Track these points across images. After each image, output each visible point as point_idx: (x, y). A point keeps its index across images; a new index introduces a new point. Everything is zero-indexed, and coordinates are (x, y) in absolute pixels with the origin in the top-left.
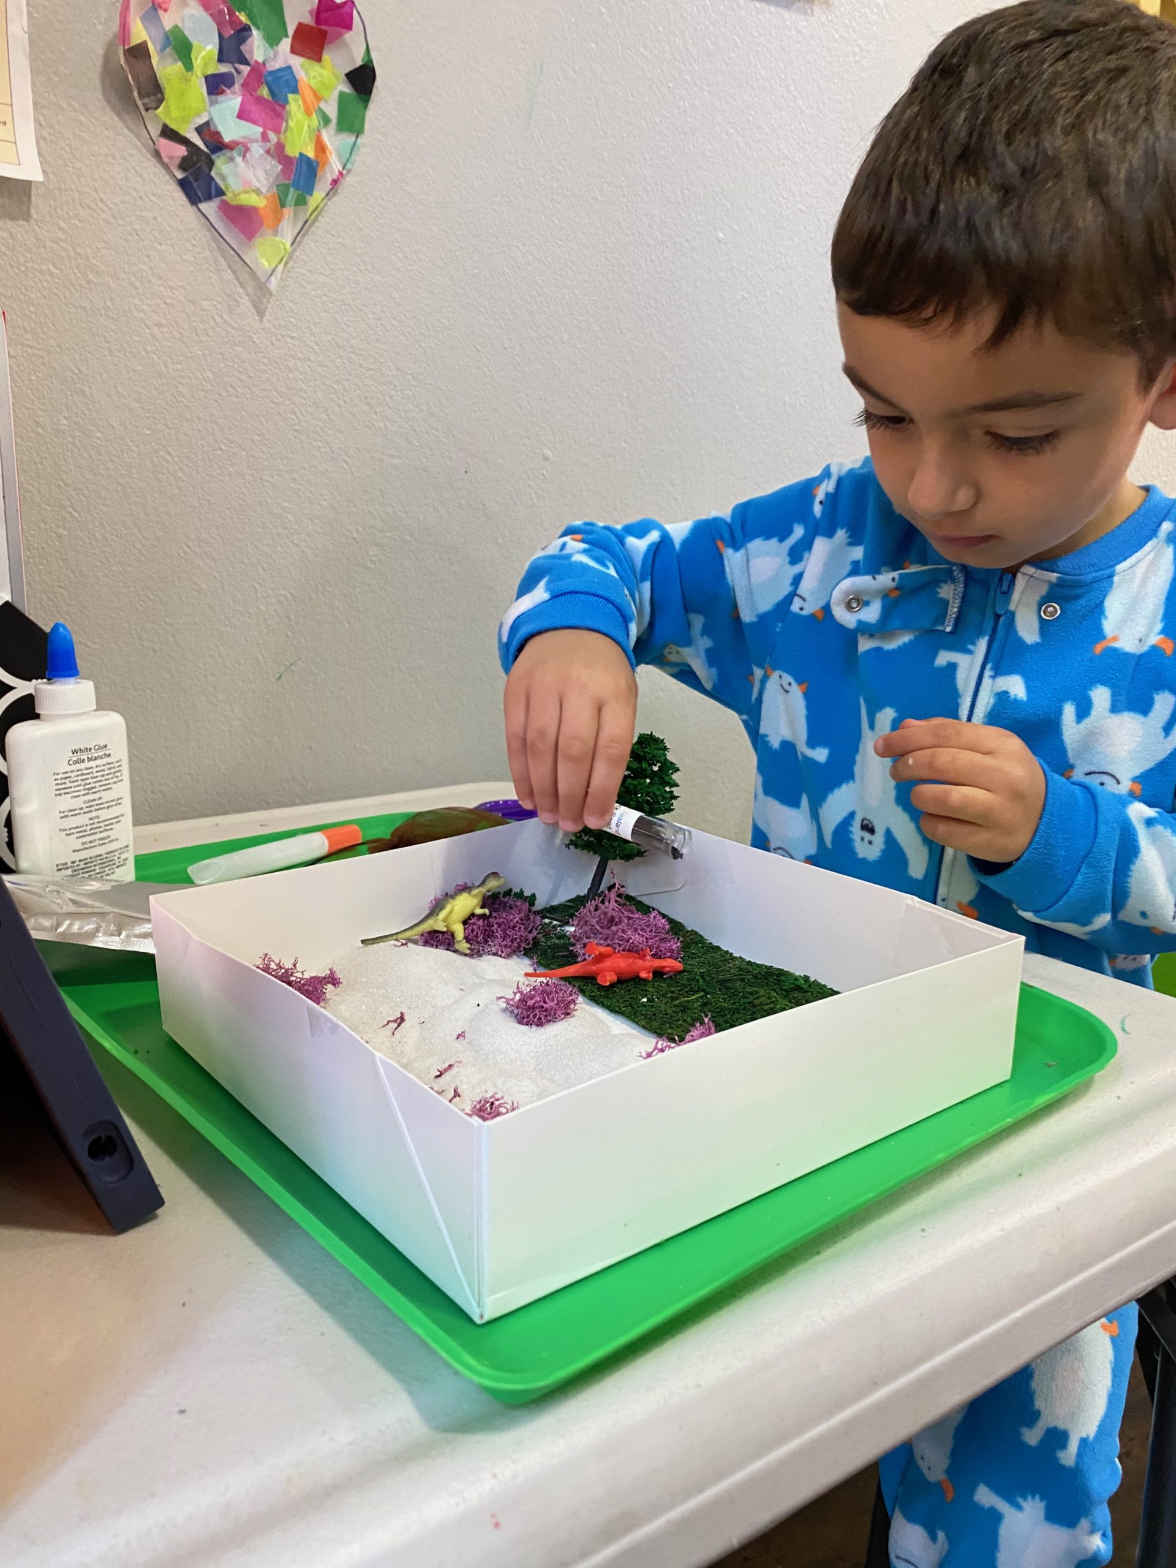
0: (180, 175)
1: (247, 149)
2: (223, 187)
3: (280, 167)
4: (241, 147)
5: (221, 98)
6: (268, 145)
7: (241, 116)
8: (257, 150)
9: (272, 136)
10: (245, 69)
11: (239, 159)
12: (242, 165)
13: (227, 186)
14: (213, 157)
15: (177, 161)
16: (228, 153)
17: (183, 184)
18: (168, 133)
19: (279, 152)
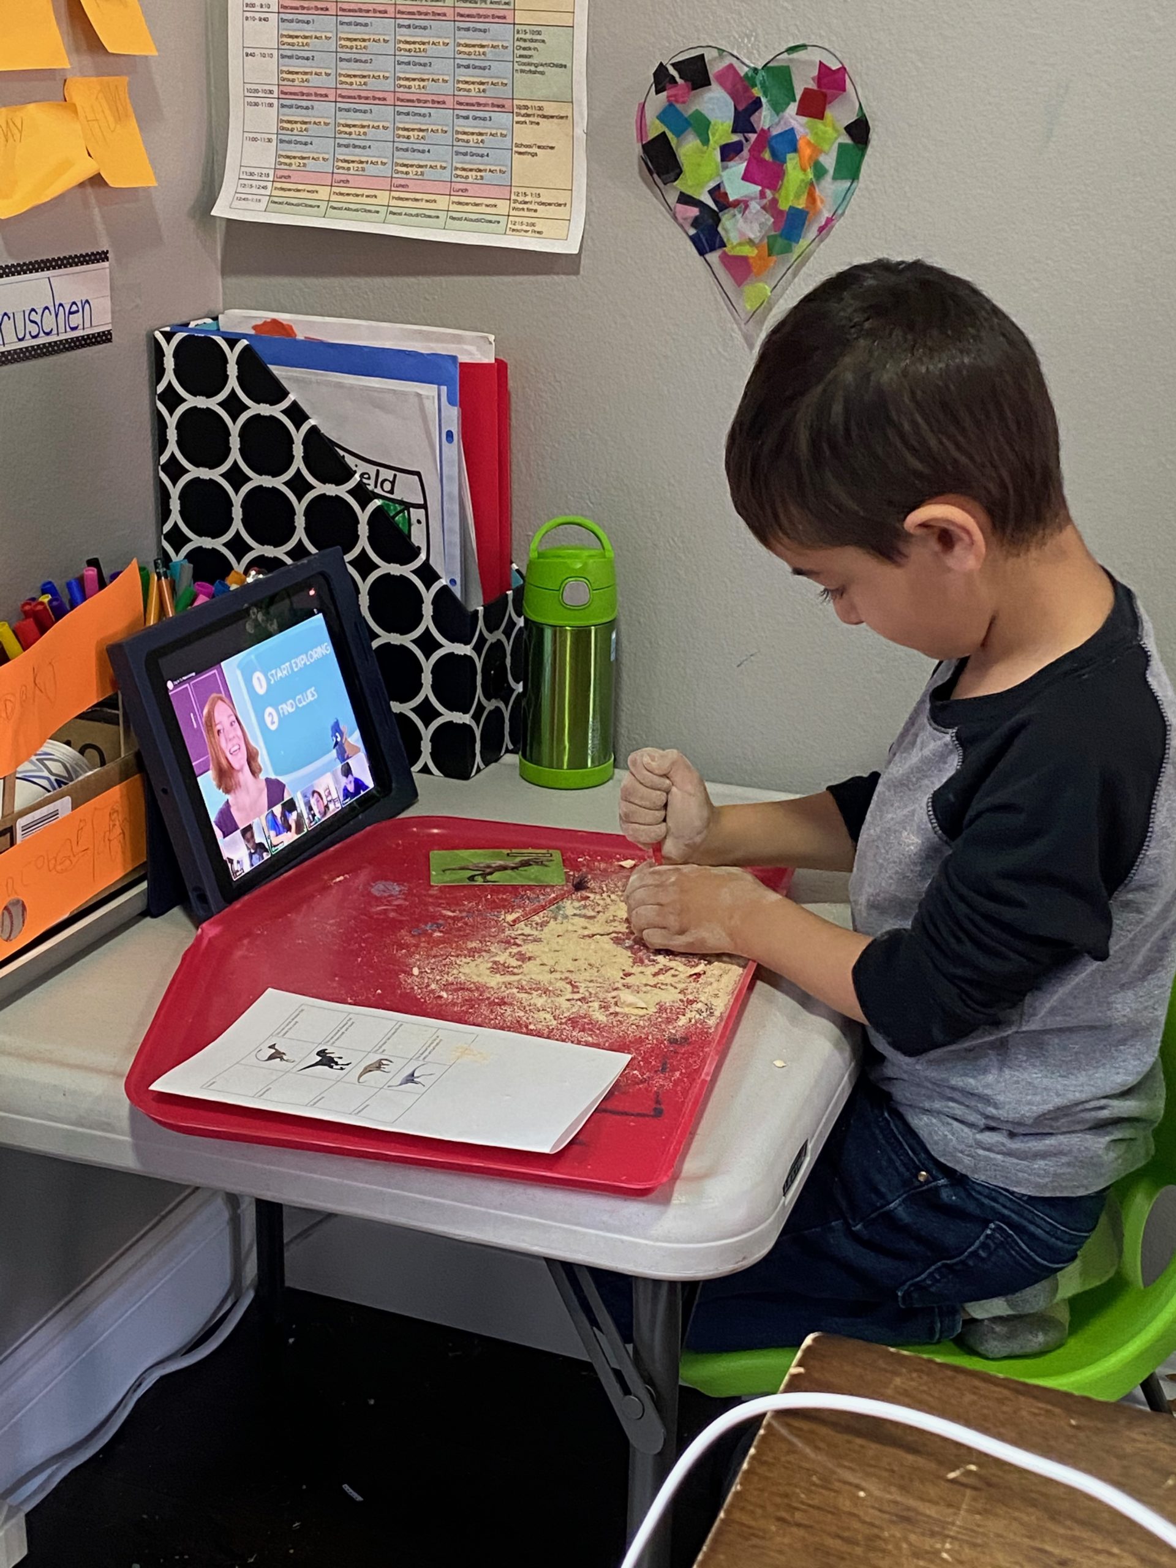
0: (692, 232)
1: (747, 207)
2: (725, 240)
3: (772, 220)
4: (742, 205)
5: (731, 164)
6: (765, 201)
7: (745, 178)
8: (755, 206)
9: (768, 193)
10: (753, 137)
11: (739, 216)
12: (741, 220)
13: (728, 240)
14: (720, 214)
15: (690, 221)
16: (732, 211)
17: (694, 239)
18: (685, 199)
19: (772, 207)
